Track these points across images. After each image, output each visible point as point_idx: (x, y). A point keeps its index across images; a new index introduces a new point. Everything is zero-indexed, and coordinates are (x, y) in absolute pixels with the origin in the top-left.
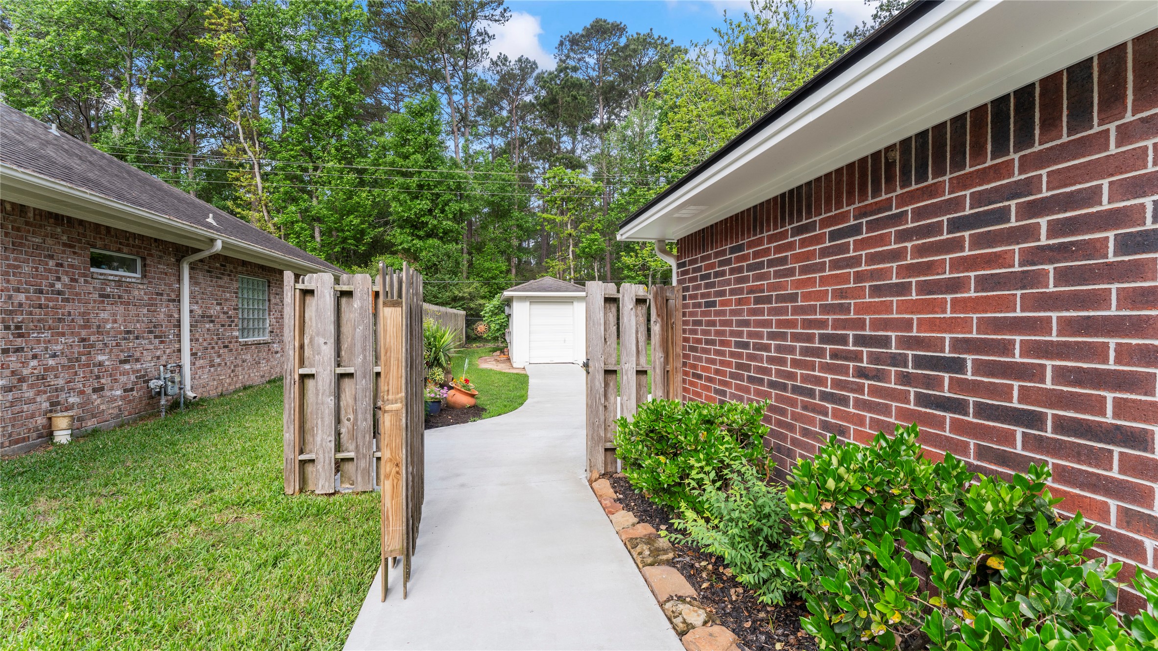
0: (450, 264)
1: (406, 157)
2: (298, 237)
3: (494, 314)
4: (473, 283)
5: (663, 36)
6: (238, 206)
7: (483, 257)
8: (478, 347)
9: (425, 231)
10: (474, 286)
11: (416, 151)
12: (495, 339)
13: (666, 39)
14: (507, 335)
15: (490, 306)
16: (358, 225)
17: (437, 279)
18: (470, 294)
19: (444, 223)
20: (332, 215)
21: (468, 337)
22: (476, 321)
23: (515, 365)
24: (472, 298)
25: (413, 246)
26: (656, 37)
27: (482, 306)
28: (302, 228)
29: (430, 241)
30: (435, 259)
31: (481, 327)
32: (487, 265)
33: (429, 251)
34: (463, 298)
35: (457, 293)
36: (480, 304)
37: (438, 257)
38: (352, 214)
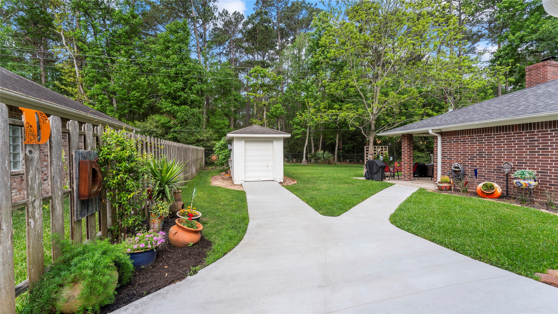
0: (195, 120)
1: (168, 57)
2: (101, 103)
3: (221, 149)
4: (209, 131)
5: (311, 3)
6: (62, 84)
7: (215, 117)
8: (212, 169)
9: (181, 101)
10: (209, 133)
11: (173, 53)
12: (222, 164)
13: (312, 4)
14: (229, 162)
15: (218, 144)
16: (139, 97)
17: (187, 129)
18: (207, 137)
19: (191, 96)
20: (122, 90)
21: (206, 163)
22: (211, 154)
23: (235, 183)
24: (208, 140)
25: (173, 109)
26: (307, 3)
27: (214, 145)
28: (103, 98)
29: (183, 107)
30: (185, 117)
31: (214, 157)
32: (217, 121)
33: (182, 113)
34: (202, 140)
35: (199, 137)
36: (213, 144)
37: (188, 116)
38: (135, 90)
